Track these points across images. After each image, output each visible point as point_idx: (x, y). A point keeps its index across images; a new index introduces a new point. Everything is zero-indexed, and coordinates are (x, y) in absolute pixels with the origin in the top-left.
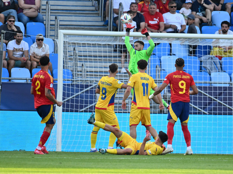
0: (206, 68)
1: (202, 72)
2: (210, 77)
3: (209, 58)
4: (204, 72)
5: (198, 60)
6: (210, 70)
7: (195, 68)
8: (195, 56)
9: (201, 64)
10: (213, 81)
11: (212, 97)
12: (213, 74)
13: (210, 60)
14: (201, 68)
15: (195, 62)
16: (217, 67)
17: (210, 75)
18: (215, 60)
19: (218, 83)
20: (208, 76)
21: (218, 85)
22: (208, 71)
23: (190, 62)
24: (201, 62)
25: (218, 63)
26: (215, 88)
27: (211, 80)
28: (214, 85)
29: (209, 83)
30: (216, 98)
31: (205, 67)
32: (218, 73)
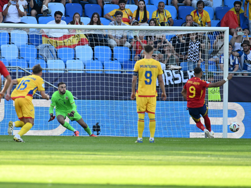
0: (43, 56)
1: (39, 59)
2: (47, 64)
3: (45, 47)
4: (41, 60)
5: (35, 48)
6: (46, 57)
7: (32, 55)
8: (32, 44)
9: (38, 52)
10: (49, 68)
11: (49, 83)
12: (49, 61)
13: (46, 49)
14: (38, 56)
15: (32, 50)
16: (53, 55)
17: (46, 62)
18: (51, 48)
19: (54, 69)
20: (45, 63)
21: (54, 72)
22: (44, 58)
23: (28, 50)
24: (38, 50)
25: (54, 51)
26: (52, 75)
27: (47, 67)
28: (50, 72)
29: (45, 70)
30: (52, 84)
31: (41, 55)
32: (54, 60)
